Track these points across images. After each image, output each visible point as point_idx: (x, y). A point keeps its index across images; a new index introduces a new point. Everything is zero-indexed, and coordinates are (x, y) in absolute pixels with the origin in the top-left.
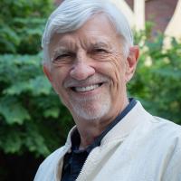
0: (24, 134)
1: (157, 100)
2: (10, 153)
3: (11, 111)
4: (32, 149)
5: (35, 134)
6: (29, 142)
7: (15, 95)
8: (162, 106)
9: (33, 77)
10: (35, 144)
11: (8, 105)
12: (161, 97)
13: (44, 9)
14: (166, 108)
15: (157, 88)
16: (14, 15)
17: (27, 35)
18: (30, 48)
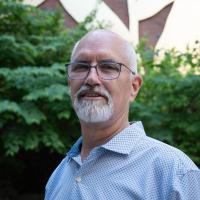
0: (41, 133)
1: (150, 104)
2: (29, 150)
3: (29, 113)
4: (48, 144)
5: (50, 131)
6: (45, 139)
7: (33, 101)
8: (155, 109)
9: (47, 86)
10: (50, 140)
11: (27, 109)
12: (153, 101)
13: (55, 29)
14: (158, 110)
15: (150, 93)
16: (30, 33)
17: (41, 50)
18: (44, 61)
